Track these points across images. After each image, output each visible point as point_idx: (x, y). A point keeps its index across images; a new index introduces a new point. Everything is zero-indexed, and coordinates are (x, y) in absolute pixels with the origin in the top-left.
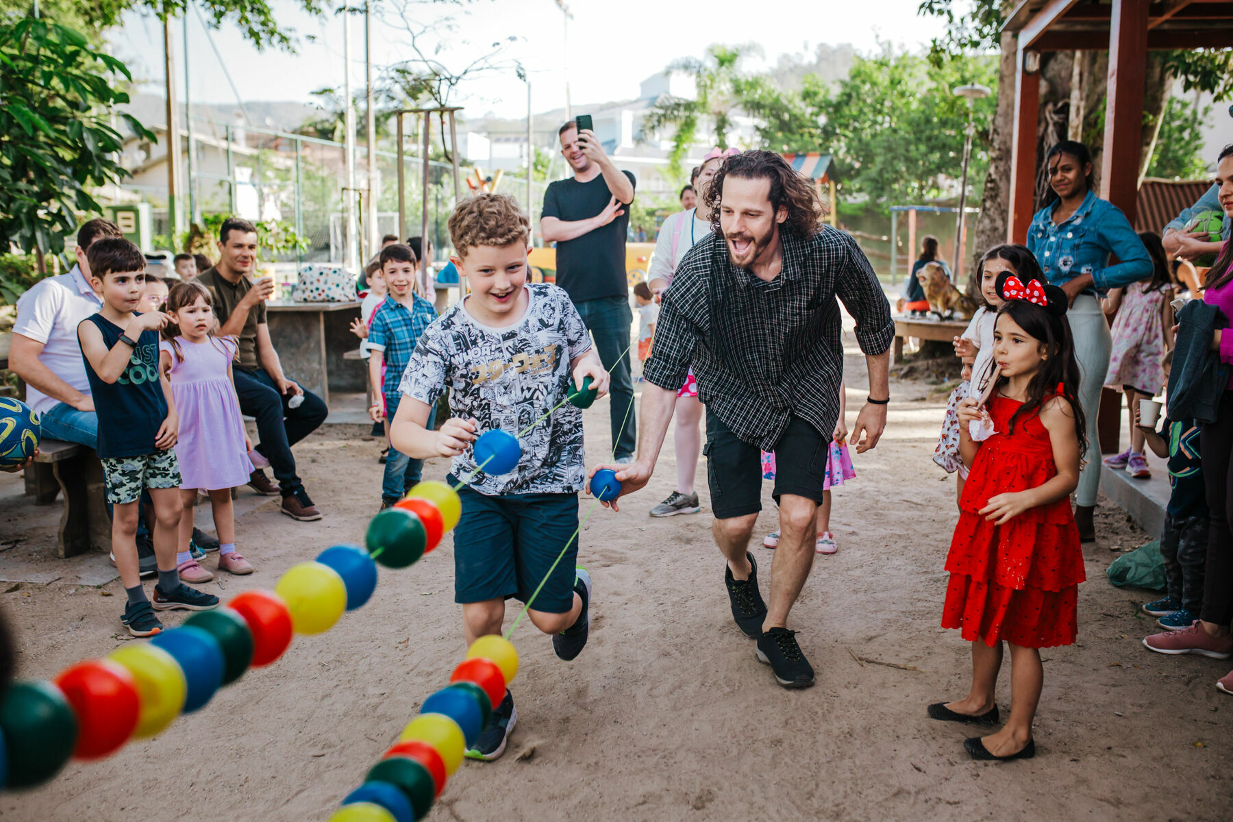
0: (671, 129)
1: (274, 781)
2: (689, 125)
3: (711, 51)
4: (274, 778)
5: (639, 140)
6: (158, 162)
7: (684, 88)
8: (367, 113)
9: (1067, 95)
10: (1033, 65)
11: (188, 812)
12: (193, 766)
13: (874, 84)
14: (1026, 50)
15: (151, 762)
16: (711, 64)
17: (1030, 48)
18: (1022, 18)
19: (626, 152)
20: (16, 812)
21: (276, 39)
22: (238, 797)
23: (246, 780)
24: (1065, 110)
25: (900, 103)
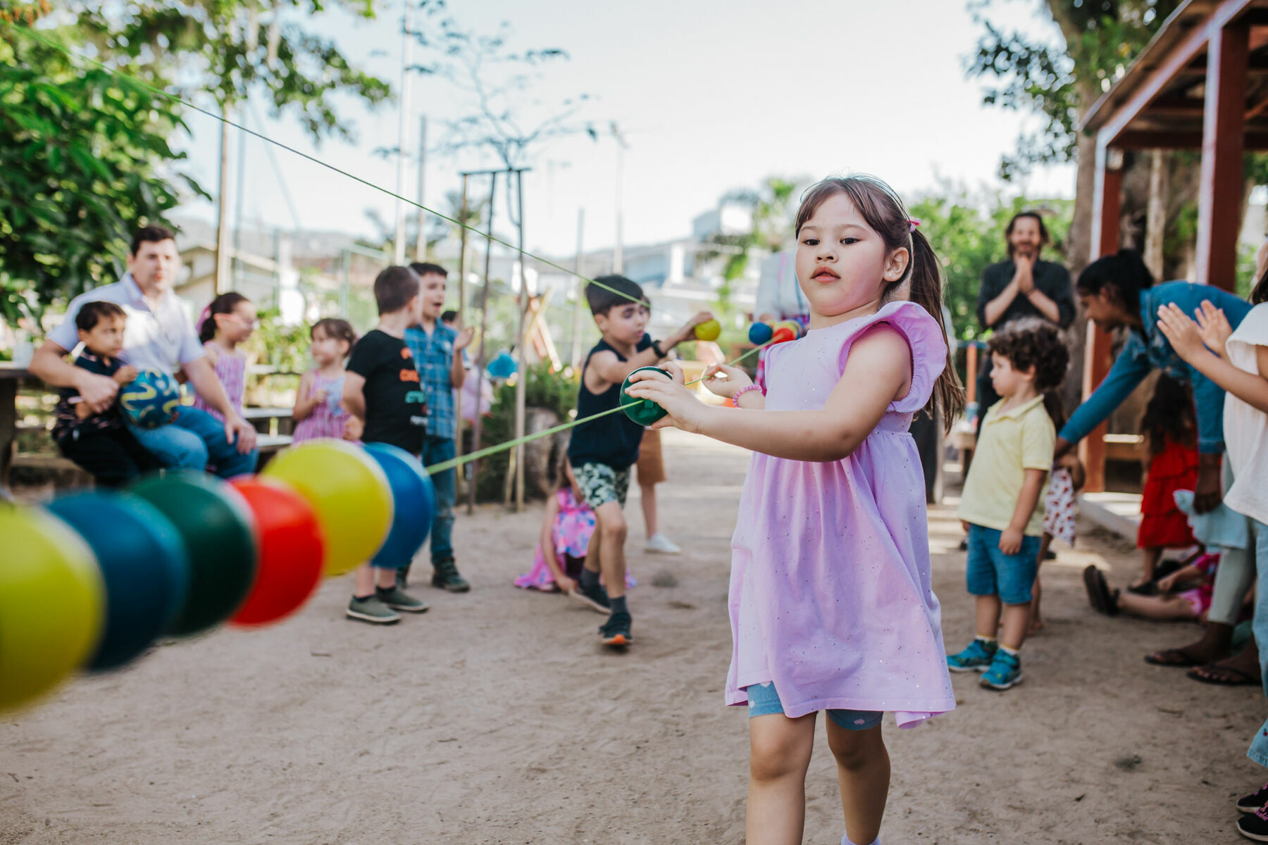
0: (719, 264)
1: (321, 767)
2: (739, 259)
3: (767, 182)
4: (321, 764)
5: (689, 274)
6: (202, 279)
7: (737, 220)
8: (416, 238)
9: (1144, 206)
10: (1117, 161)
11: (224, 789)
12: (230, 752)
13: (933, 221)
14: (1110, 146)
15: (183, 747)
16: (766, 196)
17: (1115, 144)
18: (1104, 113)
19: (676, 286)
20: (33, 781)
21: (335, 130)
22: (281, 778)
23: (290, 765)
24: (1142, 222)
25: (960, 240)
